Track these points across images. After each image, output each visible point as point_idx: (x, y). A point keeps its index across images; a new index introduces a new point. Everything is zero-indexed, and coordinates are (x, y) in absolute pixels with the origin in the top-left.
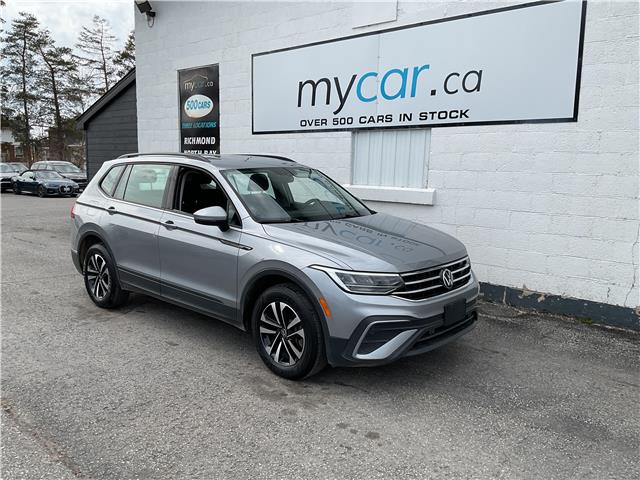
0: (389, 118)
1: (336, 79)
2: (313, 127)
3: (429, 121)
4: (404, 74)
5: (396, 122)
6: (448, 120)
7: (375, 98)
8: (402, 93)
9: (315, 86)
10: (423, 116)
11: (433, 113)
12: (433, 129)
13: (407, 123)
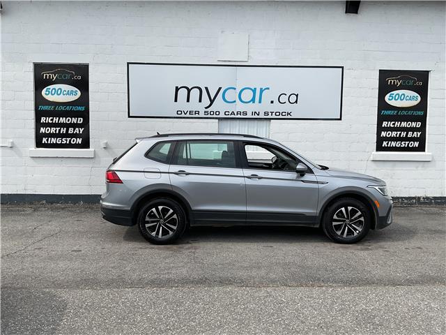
0: (245, 113)
1: (206, 88)
2: (188, 115)
3: (270, 116)
4: (254, 91)
5: (249, 116)
6: (281, 117)
7: (235, 101)
8: (253, 100)
9: (189, 91)
10: (266, 113)
11: (272, 113)
12: (272, 121)
13: (256, 116)
